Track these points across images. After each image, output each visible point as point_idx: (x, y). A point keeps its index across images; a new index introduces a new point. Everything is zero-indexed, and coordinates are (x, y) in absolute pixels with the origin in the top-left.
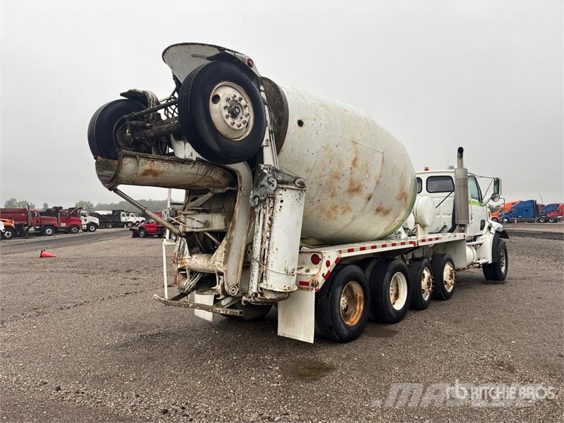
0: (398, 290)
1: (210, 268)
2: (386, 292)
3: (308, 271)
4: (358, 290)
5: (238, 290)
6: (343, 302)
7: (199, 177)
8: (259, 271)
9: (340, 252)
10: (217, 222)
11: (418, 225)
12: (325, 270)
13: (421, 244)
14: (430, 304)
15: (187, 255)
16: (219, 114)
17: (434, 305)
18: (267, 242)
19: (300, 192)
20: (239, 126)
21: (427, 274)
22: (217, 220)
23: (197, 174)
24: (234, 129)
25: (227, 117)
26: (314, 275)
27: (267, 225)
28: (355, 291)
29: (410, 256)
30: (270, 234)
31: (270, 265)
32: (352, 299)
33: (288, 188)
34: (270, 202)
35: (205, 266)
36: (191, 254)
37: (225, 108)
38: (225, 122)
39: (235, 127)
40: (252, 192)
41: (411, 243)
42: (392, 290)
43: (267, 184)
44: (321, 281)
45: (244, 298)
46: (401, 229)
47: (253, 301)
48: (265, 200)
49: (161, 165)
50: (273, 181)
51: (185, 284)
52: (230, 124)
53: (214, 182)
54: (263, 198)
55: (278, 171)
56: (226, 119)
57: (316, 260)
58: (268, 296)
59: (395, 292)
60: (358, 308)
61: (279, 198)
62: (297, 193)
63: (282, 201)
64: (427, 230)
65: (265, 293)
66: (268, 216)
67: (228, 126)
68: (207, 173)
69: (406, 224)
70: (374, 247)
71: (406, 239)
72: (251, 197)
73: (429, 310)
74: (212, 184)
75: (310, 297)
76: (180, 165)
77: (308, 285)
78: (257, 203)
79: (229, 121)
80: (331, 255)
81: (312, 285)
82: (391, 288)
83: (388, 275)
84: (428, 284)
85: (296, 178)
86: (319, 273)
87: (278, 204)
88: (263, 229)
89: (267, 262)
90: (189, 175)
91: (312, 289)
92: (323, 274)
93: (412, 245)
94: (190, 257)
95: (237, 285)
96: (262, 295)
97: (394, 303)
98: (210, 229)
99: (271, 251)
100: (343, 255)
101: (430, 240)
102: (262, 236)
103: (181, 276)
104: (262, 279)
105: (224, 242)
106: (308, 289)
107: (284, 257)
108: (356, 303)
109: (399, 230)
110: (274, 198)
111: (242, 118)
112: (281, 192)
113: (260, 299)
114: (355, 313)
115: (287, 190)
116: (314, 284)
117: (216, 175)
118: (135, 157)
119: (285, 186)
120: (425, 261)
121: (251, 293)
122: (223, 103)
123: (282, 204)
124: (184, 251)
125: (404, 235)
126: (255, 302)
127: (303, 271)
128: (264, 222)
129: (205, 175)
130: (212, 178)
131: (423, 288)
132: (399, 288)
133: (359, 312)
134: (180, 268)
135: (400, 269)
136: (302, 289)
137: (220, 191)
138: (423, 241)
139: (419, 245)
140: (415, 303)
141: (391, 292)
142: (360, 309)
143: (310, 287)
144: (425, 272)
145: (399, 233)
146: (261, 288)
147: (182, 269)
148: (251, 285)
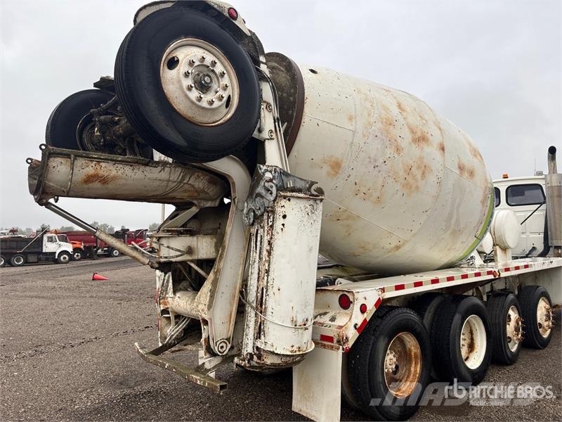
0: (472, 339)
1: (194, 312)
2: (454, 344)
3: (333, 319)
4: (411, 343)
5: (229, 346)
6: (390, 360)
7: (172, 185)
8: (256, 321)
9: (383, 290)
10: (204, 247)
11: (497, 247)
12: (359, 318)
13: (504, 274)
14: (520, 355)
15: (170, 294)
16: (177, 86)
17: (526, 357)
18: (266, 278)
19: (311, 202)
20: (211, 103)
21: (513, 314)
22: (205, 244)
23: (169, 181)
24: (203, 108)
25: (190, 88)
26: (340, 327)
27: (265, 253)
28: (408, 346)
29: (488, 288)
30: (269, 265)
31: (269, 312)
32: (404, 356)
33: (293, 197)
34: (269, 217)
35: (189, 310)
36: (175, 292)
37: (187, 75)
38: (186, 96)
39: (204, 104)
40: (246, 205)
41: (489, 273)
42: (464, 340)
43: (263, 192)
44: (352, 335)
45: (236, 360)
46: (475, 254)
47: (248, 365)
48: (262, 215)
49: (111, 168)
50: (272, 187)
51: (168, 331)
52: (194, 100)
53: (197, 191)
54: (259, 213)
55: (287, 175)
56: (188, 92)
57: (345, 302)
58: (269, 360)
59: (468, 341)
60: (412, 369)
61: (279, 211)
62: (307, 204)
63: (284, 217)
64: (510, 253)
65: (265, 355)
66: (266, 238)
67: (192, 102)
68: (183, 178)
69: (481, 246)
70: (435, 281)
71: (481, 267)
72: (245, 211)
73: (520, 365)
74: (196, 194)
75: (335, 361)
76: (142, 168)
77: (332, 341)
78: (252, 220)
79: (194, 94)
80: (369, 294)
81: (339, 342)
82: (462, 336)
83: (457, 317)
84: (517, 329)
85: (313, 183)
86: (349, 324)
87: (279, 221)
88: (260, 258)
89: (265, 308)
90: (158, 183)
91: (338, 349)
92: (356, 324)
93: (491, 277)
94: (172, 295)
95: (228, 339)
96: (259, 357)
97: (467, 358)
98: (195, 257)
99: (270, 292)
100: (388, 295)
101: (517, 268)
102: (259, 269)
103: (164, 320)
104: (259, 333)
105: (211, 276)
106: (332, 348)
107: (291, 301)
108: (410, 362)
109: (472, 255)
110: (273, 212)
111: (217, 92)
112: (283, 202)
113: (257, 363)
114: (408, 377)
115: (292, 200)
116: (342, 341)
117: (199, 182)
118: (68, 156)
119: (289, 194)
120: (511, 297)
121: (245, 353)
122: (182, 67)
123: (285, 221)
124: (168, 286)
125: (479, 261)
126: (251, 367)
127: (325, 319)
128: (261, 248)
129: (180, 182)
130: (193, 186)
131: (509, 334)
132: (474, 336)
133: (414, 375)
134: (163, 310)
135: (475, 310)
136: (324, 346)
137: (209, 204)
138: (507, 270)
139: (501, 276)
140: (497, 358)
141: (462, 342)
142: (415, 371)
143: (335, 344)
144: (511, 312)
145: (472, 258)
146: (257, 348)
147: (165, 311)
148: (245, 341)
